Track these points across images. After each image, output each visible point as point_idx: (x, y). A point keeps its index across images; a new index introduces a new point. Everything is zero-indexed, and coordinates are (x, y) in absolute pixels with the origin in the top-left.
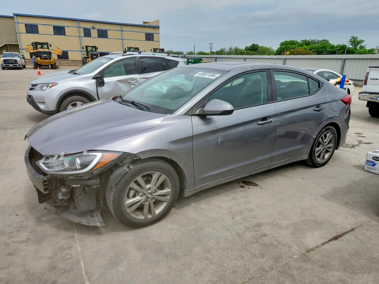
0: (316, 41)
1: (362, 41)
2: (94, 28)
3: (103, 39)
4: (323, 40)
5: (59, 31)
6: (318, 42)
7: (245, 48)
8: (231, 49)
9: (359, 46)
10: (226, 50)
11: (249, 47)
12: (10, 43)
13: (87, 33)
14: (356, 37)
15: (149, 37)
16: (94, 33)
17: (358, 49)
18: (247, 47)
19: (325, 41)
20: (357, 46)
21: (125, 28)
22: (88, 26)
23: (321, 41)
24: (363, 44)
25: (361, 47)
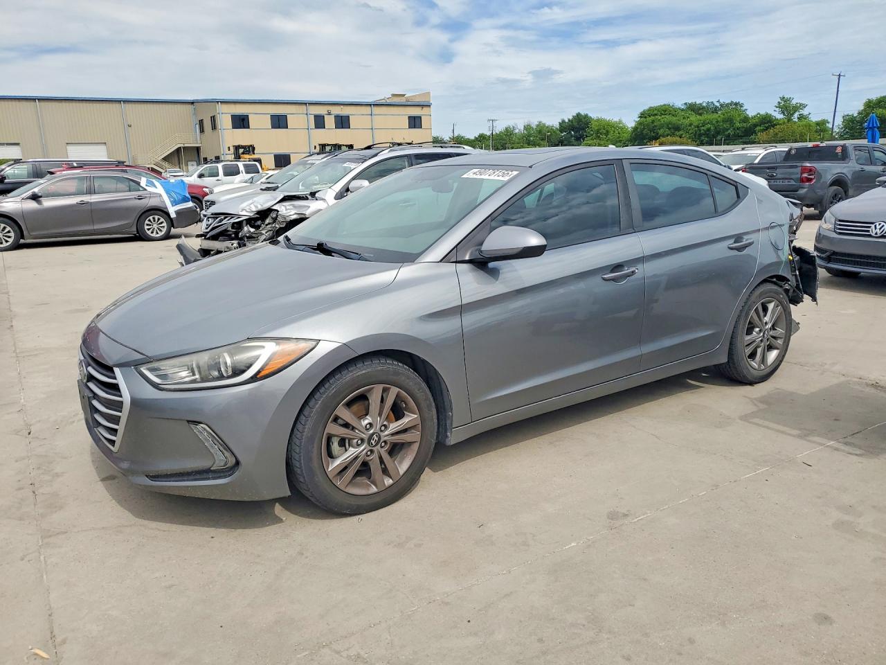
0: (718, 104)
1: (803, 106)
2: (329, 114)
3: (343, 129)
4: (731, 103)
5: (279, 122)
6: (721, 105)
7: (560, 123)
8: (527, 127)
9: (796, 115)
10: (517, 131)
11: (569, 120)
12: (186, 145)
13: (320, 122)
14: (790, 98)
15: (415, 122)
16: (330, 122)
17: (796, 120)
18: (563, 121)
19: (736, 104)
20: (792, 115)
21: (376, 110)
22: (321, 110)
23: (727, 105)
24: (805, 112)
25: (801, 117)
